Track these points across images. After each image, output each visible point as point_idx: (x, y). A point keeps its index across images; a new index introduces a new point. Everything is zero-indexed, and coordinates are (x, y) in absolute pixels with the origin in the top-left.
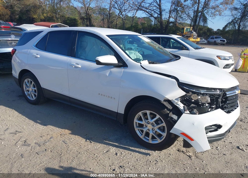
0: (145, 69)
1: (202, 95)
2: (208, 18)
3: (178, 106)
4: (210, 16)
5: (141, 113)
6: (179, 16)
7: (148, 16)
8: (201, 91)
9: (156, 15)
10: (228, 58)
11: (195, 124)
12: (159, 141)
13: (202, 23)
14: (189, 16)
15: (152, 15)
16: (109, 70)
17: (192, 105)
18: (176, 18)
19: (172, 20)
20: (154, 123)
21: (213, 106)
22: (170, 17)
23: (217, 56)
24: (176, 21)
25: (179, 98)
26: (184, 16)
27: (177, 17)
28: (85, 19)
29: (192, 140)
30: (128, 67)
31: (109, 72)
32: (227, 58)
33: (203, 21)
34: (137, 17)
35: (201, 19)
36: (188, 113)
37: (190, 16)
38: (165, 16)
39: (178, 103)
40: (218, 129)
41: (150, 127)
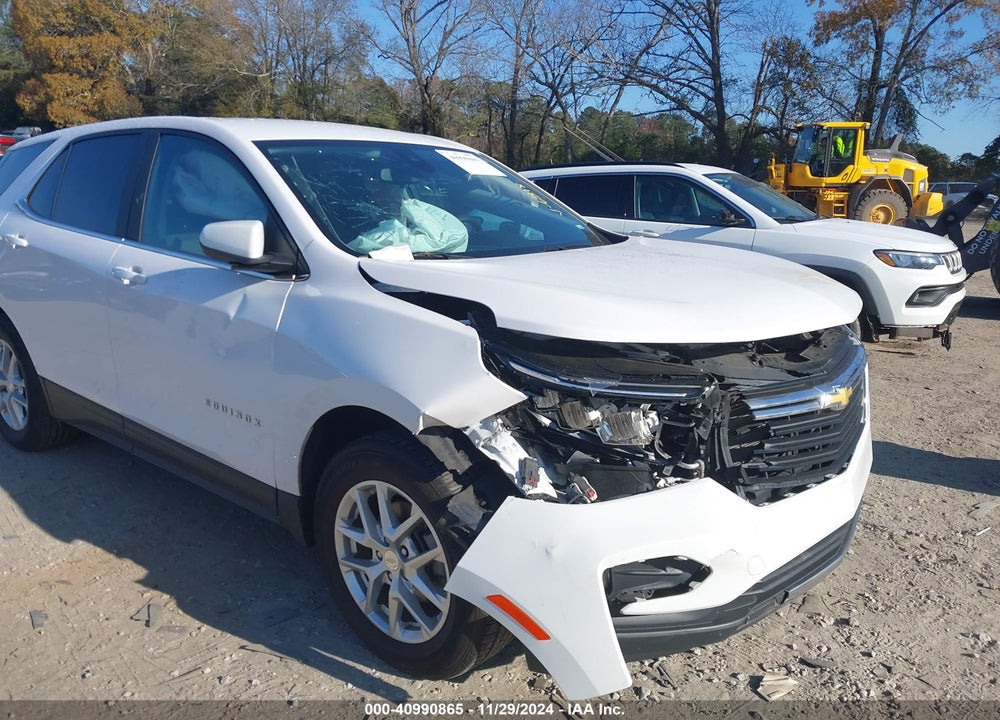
0: (372, 281)
1: (614, 407)
2: (917, 108)
3: (492, 456)
4: (924, 100)
5: (359, 489)
6: (795, 105)
7: (666, 107)
8: (587, 385)
9: (698, 104)
10: (931, 261)
11: (555, 553)
12: (425, 634)
13: (893, 128)
14: (834, 101)
15: (681, 104)
16: (240, 290)
17: (578, 455)
18: (783, 114)
19: (765, 119)
20: (407, 542)
21: (693, 463)
22: (756, 111)
23: (874, 252)
24: (781, 124)
25: (497, 415)
26: (817, 104)
27: (785, 107)
28: (419, 124)
29: (540, 634)
30: (309, 273)
31: (239, 299)
32: (923, 260)
33: (897, 123)
34: (621, 111)
35: (890, 112)
36: (547, 499)
37: (841, 104)
38: (739, 106)
39: (493, 444)
40: (691, 585)
41: (390, 560)
